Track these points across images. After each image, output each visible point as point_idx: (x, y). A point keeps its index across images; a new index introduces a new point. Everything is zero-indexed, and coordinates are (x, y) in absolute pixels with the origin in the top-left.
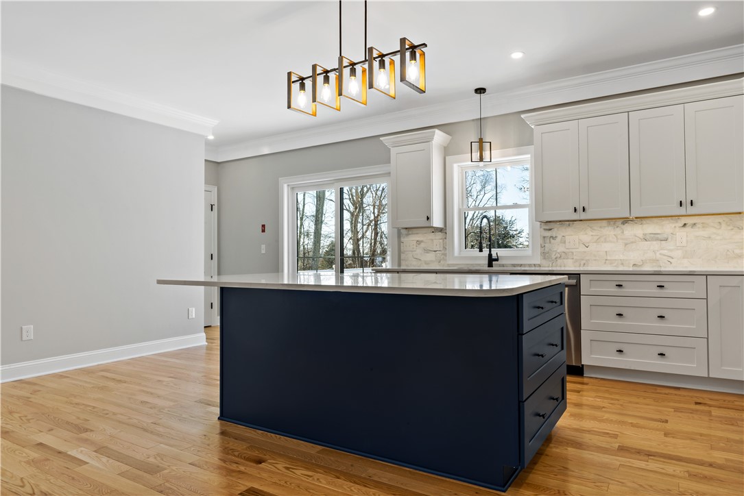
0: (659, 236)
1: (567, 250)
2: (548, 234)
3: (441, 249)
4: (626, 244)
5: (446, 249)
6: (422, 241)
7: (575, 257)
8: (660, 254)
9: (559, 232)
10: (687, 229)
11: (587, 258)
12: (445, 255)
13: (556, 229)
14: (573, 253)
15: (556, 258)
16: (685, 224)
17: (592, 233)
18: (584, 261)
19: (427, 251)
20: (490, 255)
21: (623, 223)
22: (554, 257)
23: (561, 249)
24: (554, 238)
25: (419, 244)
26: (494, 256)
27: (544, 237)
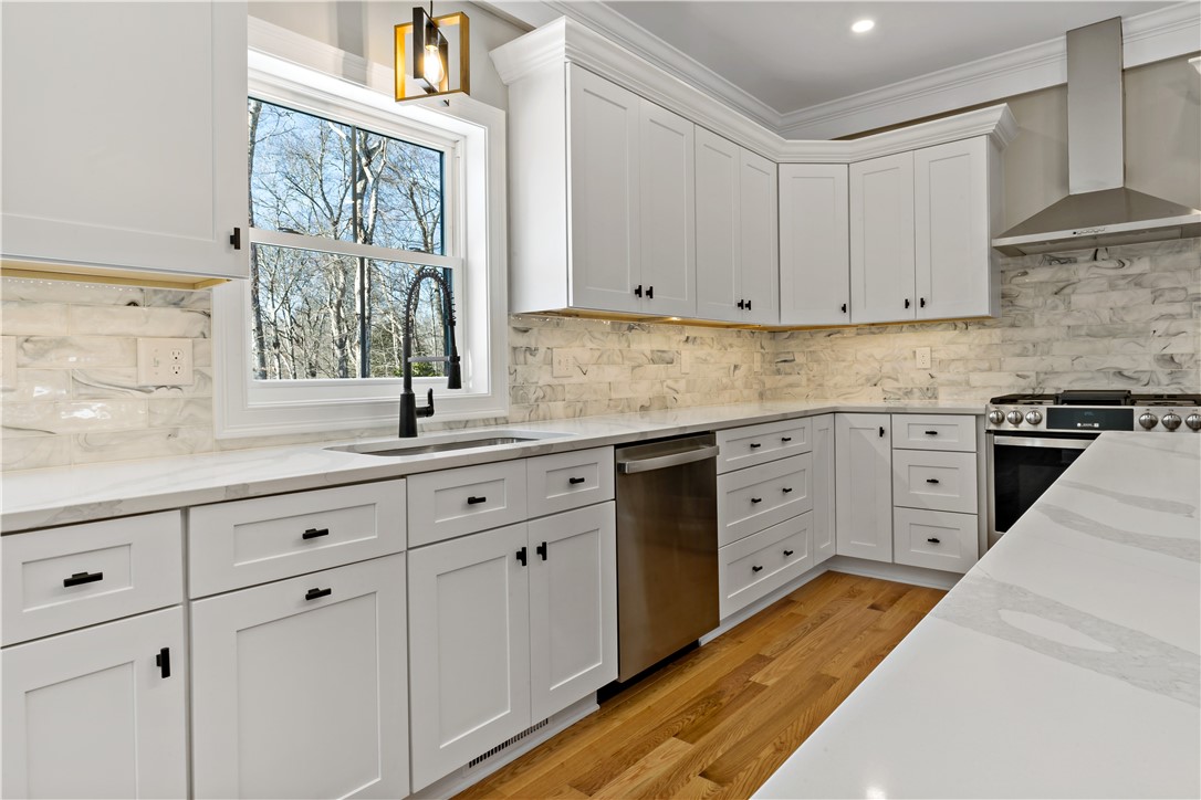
0: (665, 355)
1: (556, 382)
2: (522, 341)
3: (184, 378)
4: (633, 368)
5: (207, 379)
6: (61, 343)
7: (568, 397)
8: (668, 387)
9: (543, 339)
10: (690, 345)
11: (585, 397)
12: (205, 403)
13: (535, 330)
14: (563, 386)
15: (536, 400)
16: (688, 338)
17: (590, 345)
18: (580, 405)
19: (85, 387)
20: (408, 398)
21: (630, 329)
22: (533, 397)
23: (544, 378)
24: (531, 351)
25: (41, 354)
26: (421, 401)
27: (515, 349)
